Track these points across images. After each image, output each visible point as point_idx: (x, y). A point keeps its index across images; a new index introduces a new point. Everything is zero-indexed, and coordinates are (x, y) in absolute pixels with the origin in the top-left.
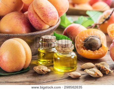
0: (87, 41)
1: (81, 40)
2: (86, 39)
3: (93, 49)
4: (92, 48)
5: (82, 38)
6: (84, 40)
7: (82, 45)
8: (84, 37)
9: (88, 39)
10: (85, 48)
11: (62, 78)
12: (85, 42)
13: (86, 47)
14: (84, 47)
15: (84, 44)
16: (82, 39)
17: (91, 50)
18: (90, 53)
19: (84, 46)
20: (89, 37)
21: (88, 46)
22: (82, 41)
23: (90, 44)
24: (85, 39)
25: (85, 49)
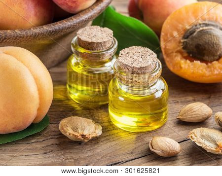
0: (191, 37)
1: (175, 34)
2: (188, 30)
3: (206, 58)
4: (203, 55)
5: (178, 28)
6: (183, 32)
7: (179, 46)
8: (183, 25)
9: (194, 32)
10: (186, 55)
11: (132, 153)
12: (187, 38)
13: (189, 53)
14: (183, 51)
15: (183, 43)
16: (178, 31)
17: (202, 61)
18: (200, 72)
19: (183, 48)
20: (196, 26)
21: (195, 50)
22: (178, 36)
23: (200, 45)
24: (186, 31)
25: (186, 58)
